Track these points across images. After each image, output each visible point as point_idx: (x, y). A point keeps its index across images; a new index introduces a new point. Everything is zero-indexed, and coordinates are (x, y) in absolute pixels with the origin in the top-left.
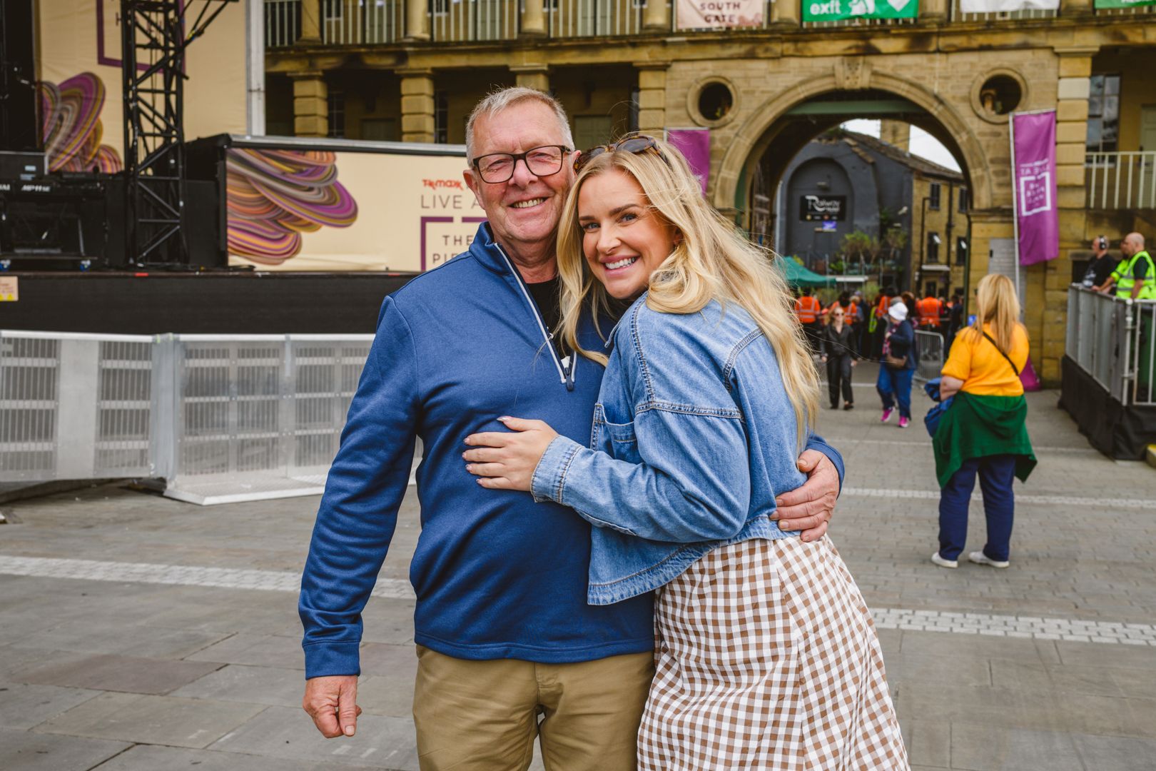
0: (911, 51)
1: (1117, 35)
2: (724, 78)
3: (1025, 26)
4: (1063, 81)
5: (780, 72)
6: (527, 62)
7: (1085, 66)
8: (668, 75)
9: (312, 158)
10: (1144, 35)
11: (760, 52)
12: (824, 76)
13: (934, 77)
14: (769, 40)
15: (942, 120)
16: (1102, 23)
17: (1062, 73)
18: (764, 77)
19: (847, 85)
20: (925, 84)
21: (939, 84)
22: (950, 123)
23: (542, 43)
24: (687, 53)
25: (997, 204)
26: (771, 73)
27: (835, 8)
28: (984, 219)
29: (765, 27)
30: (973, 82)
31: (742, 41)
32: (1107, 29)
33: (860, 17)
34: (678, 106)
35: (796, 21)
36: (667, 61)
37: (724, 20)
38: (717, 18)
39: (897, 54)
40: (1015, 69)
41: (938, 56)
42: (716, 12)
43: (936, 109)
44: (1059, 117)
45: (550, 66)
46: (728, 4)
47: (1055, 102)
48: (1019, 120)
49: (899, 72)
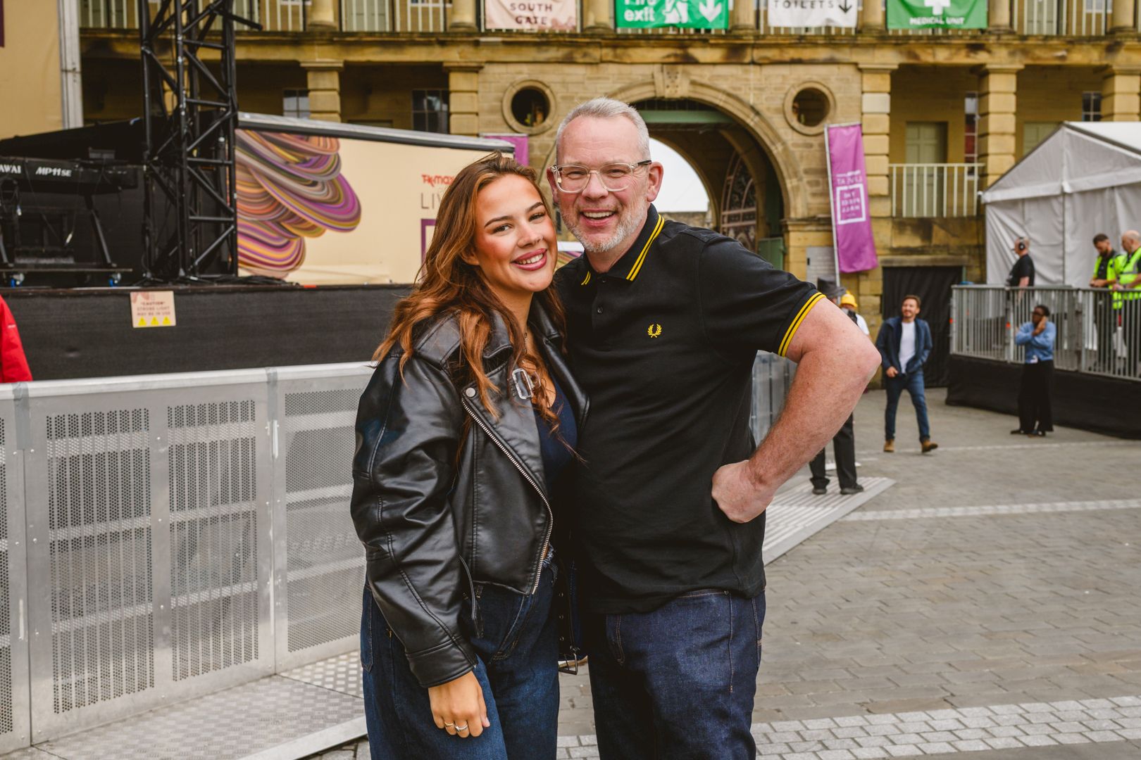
0: (726, 62)
1: (912, 54)
2: (541, 82)
3: (833, 42)
4: (866, 96)
5: (598, 78)
6: (319, 57)
7: (885, 83)
8: (481, 77)
9: (315, 144)
10: (934, 55)
11: (578, 56)
12: (644, 84)
13: (750, 89)
14: (588, 44)
15: (758, 130)
16: (900, 42)
17: (865, 89)
18: (583, 83)
19: (668, 93)
20: (741, 94)
21: (754, 94)
22: (766, 135)
23: (337, 37)
24: (501, 55)
25: (812, 213)
26: (590, 79)
27: (649, 15)
28: (801, 228)
29: (578, 31)
30: (786, 94)
31: (560, 45)
32: (903, 48)
33: (674, 26)
34: (492, 111)
35: (612, 26)
36: (481, 62)
37: (536, 22)
38: (528, 19)
39: (714, 64)
40: (823, 82)
41: (752, 68)
42: (527, 13)
43: (752, 120)
44: (865, 130)
45: (346, 63)
46: (540, 5)
47: (860, 115)
48: (833, 132)
49: (716, 82)
